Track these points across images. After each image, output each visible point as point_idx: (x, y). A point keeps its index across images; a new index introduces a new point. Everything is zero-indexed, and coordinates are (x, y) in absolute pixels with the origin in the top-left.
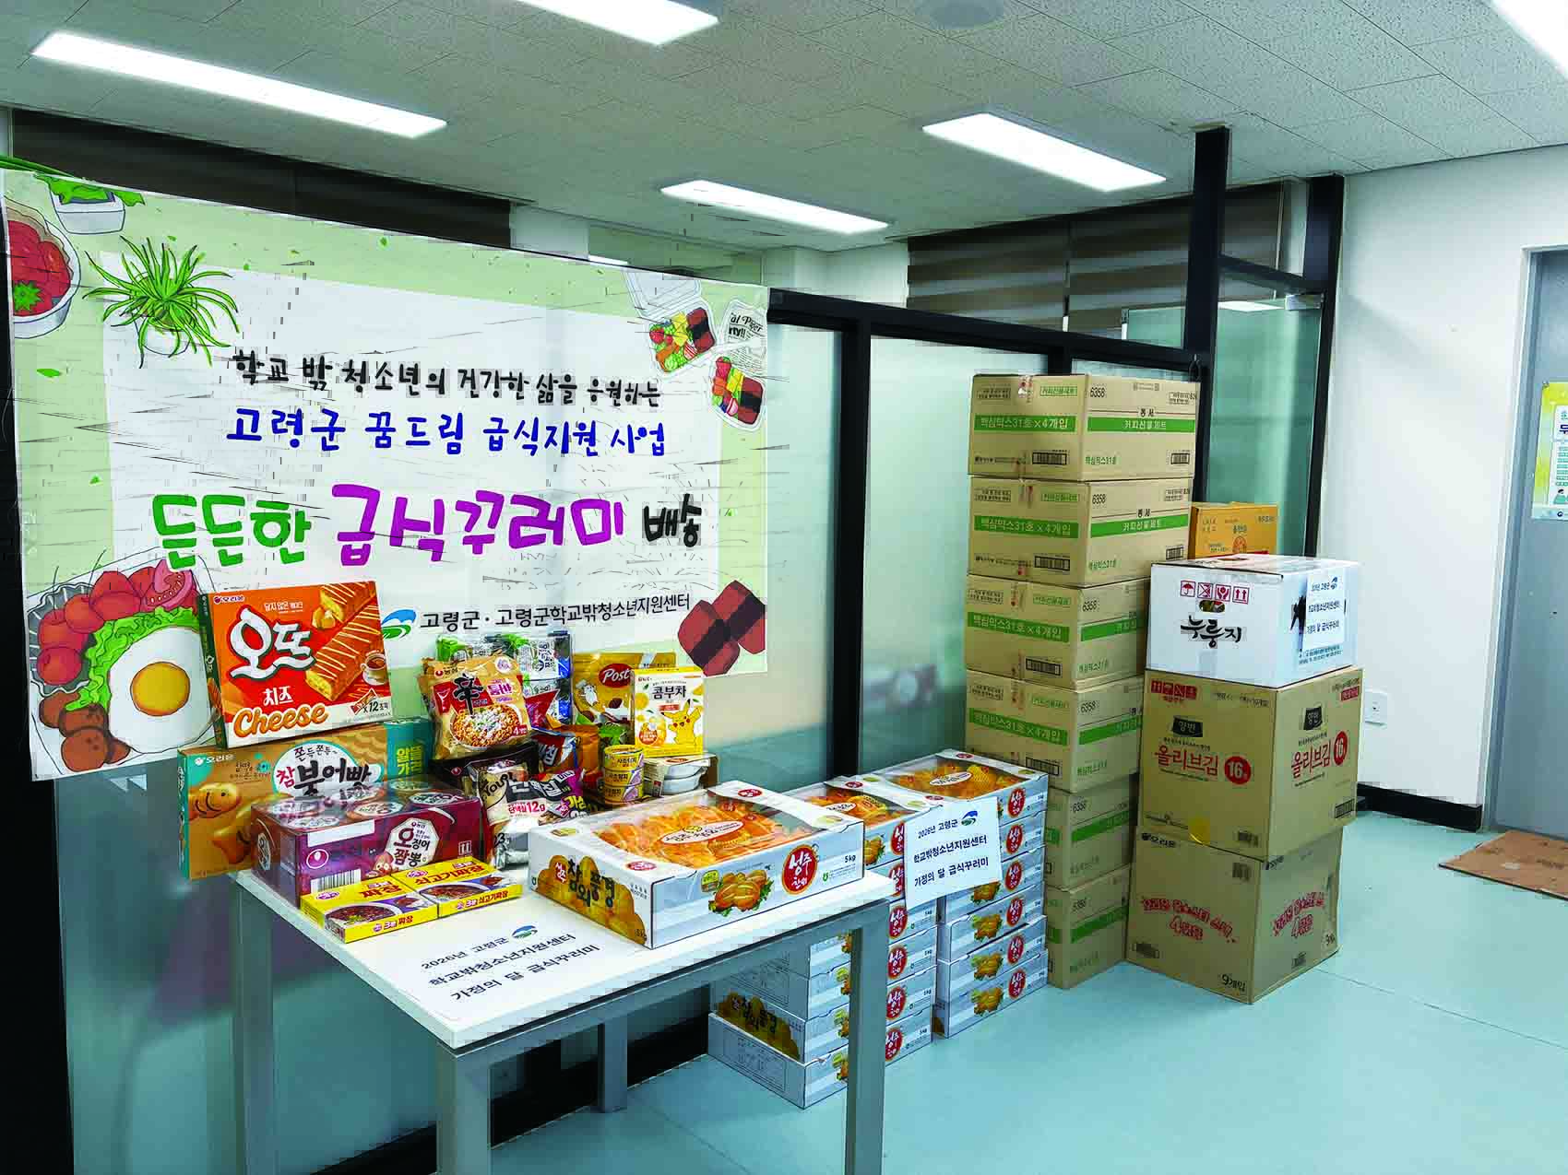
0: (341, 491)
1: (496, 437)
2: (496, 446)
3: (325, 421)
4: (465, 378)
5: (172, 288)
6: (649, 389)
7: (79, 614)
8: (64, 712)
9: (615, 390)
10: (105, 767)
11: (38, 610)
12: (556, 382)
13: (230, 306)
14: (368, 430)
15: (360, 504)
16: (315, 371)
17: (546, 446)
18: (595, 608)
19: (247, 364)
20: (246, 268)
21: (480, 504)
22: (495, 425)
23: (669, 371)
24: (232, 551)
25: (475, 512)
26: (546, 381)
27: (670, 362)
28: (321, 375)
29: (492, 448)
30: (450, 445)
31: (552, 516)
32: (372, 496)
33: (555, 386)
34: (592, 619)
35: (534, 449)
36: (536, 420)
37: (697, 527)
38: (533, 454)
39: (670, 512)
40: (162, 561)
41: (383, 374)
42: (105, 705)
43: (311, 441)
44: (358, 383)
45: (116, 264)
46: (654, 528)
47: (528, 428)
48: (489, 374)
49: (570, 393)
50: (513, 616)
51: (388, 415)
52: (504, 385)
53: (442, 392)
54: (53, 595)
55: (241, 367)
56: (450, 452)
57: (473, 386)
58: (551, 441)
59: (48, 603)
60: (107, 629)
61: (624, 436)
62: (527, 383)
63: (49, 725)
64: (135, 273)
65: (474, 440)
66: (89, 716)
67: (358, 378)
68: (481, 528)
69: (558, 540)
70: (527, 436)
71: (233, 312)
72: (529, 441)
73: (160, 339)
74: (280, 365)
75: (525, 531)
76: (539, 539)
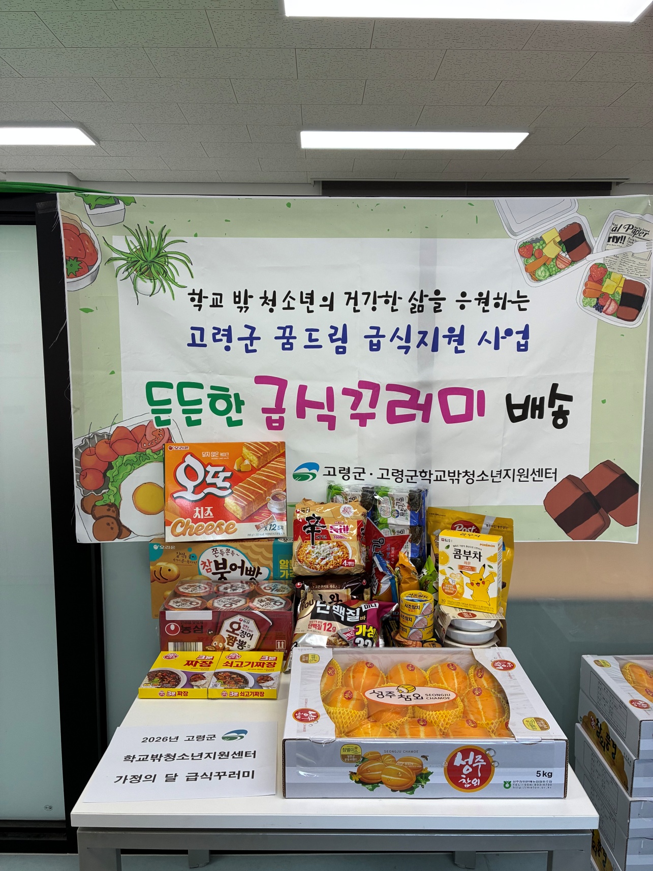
0: (260, 380)
1: (375, 341)
2: (375, 347)
3: (247, 333)
4: (349, 298)
5: (154, 254)
6: (519, 296)
7: (103, 450)
8: (95, 506)
9: (483, 299)
10: (117, 540)
11: (80, 447)
12: (426, 296)
13: (187, 261)
14: (276, 338)
15: (275, 388)
16: (242, 300)
17: (418, 346)
18: (459, 474)
19: (197, 297)
20: (196, 235)
21: (361, 390)
22: (374, 332)
23: (541, 280)
24: (194, 417)
25: (358, 397)
26: (417, 296)
27: (540, 272)
28: (246, 302)
29: (371, 349)
30: (338, 348)
31: (422, 400)
32: (282, 384)
33: (425, 300)
34: (456, 482)
35: (407, 349)
36: (409, 327)
37: (567, 412)
38: (406, 353)
39: (534, 399)
40: (151, 422)
41: (288, 299)
42: (117, 504)
43: (238, 346)
44: (270, 306)
45: (121, 243)
46: (518, 412)
47: (402, 333)
48: (369, 294)
49: (440, 304)
50: (390, 473)
51: (291, 327)
52: (380, 301)
53: (331, 309)
54: (89, 438)
55: (193, 300)
56: (338, 352)
57: (356, 304)
58: (422, 342)
59: (86, 443)
60: (119, 460)
61: (491, 336)
62: (400, 298)
63: (86, 512)
64: (132, 247)
65: (357, 343)
66: (109, 510)
67: (271, 303)
68: (364, 408)
69: (426, 419)
70: (401, 339)
71: (189, 265)
72: (403, 343)
73: (146, 285)
74: (219, 297)
75: (400, 411)
76: (412, 418)
